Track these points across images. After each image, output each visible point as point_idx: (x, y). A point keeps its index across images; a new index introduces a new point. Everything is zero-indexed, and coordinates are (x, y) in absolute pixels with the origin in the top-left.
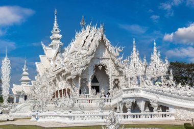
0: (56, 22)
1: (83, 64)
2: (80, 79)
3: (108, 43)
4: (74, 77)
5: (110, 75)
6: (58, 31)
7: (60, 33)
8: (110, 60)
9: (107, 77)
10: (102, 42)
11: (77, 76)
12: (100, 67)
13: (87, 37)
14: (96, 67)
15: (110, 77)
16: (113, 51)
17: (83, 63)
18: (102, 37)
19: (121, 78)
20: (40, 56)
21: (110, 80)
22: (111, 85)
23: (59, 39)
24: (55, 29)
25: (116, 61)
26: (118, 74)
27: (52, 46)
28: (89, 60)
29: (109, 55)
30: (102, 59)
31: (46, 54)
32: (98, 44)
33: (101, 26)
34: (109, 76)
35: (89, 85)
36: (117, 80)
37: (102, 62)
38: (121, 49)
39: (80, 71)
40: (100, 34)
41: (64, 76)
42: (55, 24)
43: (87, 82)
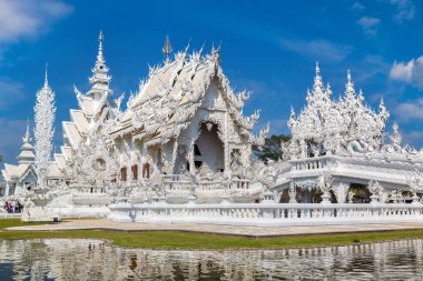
0: (100, 53)
1: (184, 117)
2: (176, 144)
3: (225, 82)
4: (167, 140)
5: (226, 142)
6: (105, 70)
7: (108, 74)
8: (226, 115)
9: (221, 144)
10: (215, 80)
11: (172, 140)
12: (210, 126)
13: (179, 73)
14: (203, 126)
15: (226, 145)
16: (233, 99)
17: (181, 115)
18: (216, 71)
19: (244, 147)
20: (71, 111)
21: (226, 149)
22: (227, 159)
23: (106, 83)
24: (98, 65)
25: (239, 115)
26: (238, 141)
27: (92, 95)
28: (192, 110)
29: (224, 105)
30: (213, 112)
31: (83, 107)
32: (209, 83)
33: (213, 51)
34: (223, 144)
35: (191, 157)
36: (237, 150)
37: (212, 116)
38: (246, 95)
39: (176, 130)
40: (212, 65)
41: (137, 140)
42: (100, 57)
43: (186, 152)
